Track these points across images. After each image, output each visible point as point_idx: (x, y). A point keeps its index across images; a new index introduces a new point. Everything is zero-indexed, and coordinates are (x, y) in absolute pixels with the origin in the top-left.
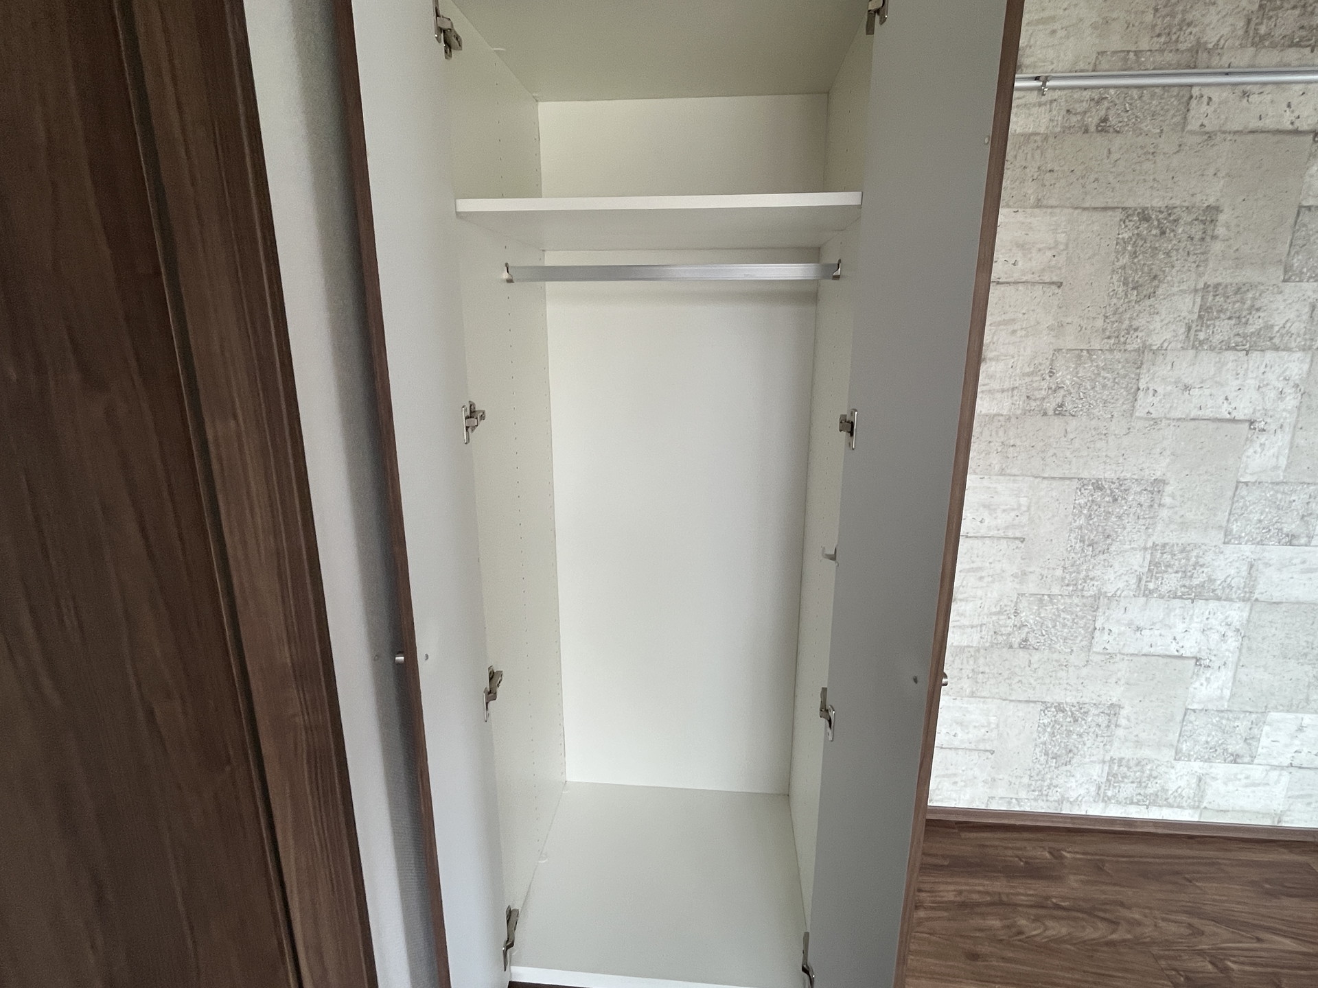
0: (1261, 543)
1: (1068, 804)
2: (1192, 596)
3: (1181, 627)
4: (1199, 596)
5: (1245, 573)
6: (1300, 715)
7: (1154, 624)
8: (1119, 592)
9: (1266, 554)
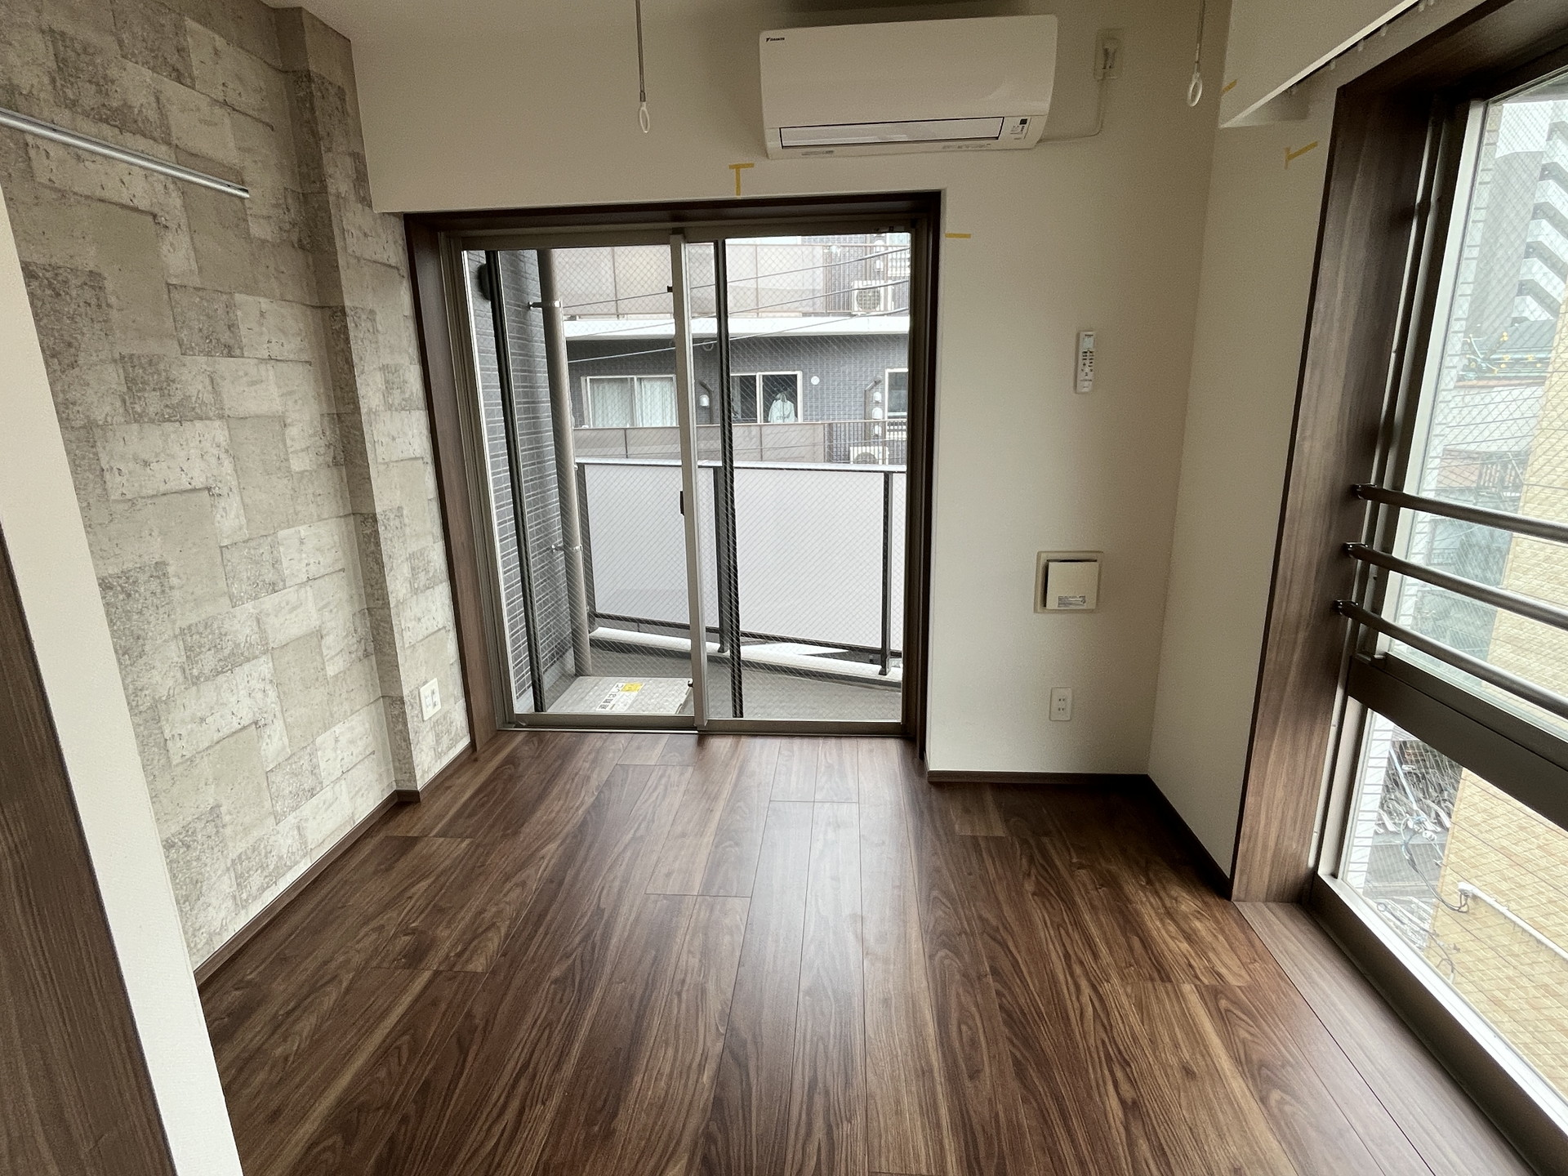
0: (256, 598)
1: (218, 937)
2: (230, 667)
3: (233, 699)
4: (234, 666)
5: (256, 629)
6: (332, 730)
7: (212, 708)
8: (171, 691)
9: (263, 607)
